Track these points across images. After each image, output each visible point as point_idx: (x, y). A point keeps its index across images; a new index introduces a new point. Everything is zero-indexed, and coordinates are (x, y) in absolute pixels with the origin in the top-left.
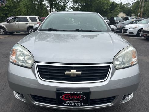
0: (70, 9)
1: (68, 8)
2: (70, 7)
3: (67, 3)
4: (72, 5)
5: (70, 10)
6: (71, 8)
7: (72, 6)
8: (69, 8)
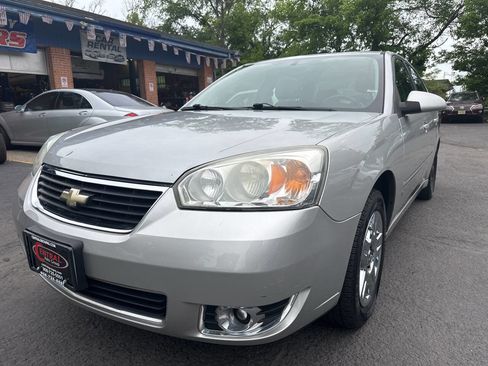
0: (443, 58)
1: (435, 58)
2: (443, 53)
3: (433, 41)
4: (454, 46)
5: (443, 62)
6: (448, 56)
7: (451, 49)
8: (437, 55)
